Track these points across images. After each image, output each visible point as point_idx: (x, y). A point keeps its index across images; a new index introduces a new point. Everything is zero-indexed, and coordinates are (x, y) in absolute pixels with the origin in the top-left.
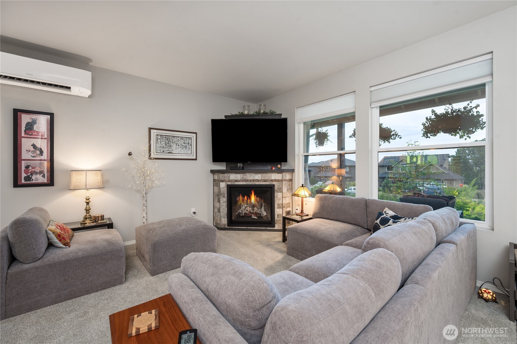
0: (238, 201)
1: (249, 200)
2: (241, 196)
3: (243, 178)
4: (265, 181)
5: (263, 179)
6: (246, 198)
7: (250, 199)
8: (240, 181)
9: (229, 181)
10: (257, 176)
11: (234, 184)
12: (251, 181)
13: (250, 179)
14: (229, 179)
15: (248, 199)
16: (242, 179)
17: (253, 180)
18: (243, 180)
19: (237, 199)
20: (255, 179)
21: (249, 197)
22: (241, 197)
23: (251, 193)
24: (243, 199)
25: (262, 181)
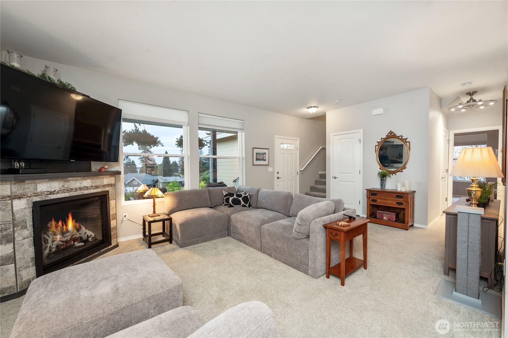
0: (49, 228)
1: (65, 227)
2: (53, 220)
3: (63, 186)
4: (97, 187)
5: (93, 185)
6: (60, 223)
7: (66, 225)
8: (58, 193)
9: (37, 195)
10: (85, 181)
11: (48, 198)
12: (76, 190)
13: (75, 187)
14: (35, 191)
15: (63, 225)
16: (62, 188)
17: (80, 189)
18: (64, 190)
19: (49, 225)
20: (83, 186)
21: (65, 222)
22: (53, 223)
23: (68, 217)
24: (56, 224)
25: (93, 188)
